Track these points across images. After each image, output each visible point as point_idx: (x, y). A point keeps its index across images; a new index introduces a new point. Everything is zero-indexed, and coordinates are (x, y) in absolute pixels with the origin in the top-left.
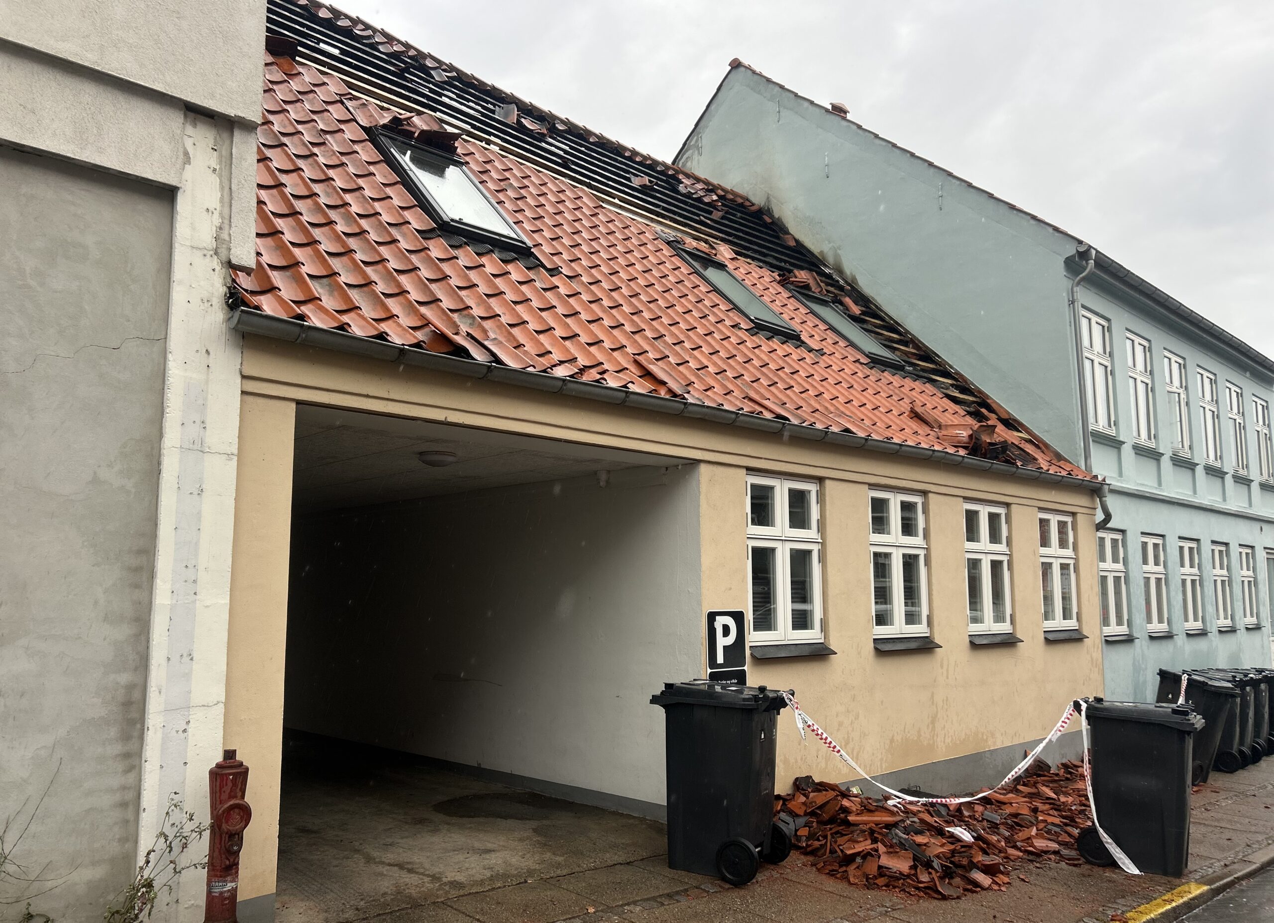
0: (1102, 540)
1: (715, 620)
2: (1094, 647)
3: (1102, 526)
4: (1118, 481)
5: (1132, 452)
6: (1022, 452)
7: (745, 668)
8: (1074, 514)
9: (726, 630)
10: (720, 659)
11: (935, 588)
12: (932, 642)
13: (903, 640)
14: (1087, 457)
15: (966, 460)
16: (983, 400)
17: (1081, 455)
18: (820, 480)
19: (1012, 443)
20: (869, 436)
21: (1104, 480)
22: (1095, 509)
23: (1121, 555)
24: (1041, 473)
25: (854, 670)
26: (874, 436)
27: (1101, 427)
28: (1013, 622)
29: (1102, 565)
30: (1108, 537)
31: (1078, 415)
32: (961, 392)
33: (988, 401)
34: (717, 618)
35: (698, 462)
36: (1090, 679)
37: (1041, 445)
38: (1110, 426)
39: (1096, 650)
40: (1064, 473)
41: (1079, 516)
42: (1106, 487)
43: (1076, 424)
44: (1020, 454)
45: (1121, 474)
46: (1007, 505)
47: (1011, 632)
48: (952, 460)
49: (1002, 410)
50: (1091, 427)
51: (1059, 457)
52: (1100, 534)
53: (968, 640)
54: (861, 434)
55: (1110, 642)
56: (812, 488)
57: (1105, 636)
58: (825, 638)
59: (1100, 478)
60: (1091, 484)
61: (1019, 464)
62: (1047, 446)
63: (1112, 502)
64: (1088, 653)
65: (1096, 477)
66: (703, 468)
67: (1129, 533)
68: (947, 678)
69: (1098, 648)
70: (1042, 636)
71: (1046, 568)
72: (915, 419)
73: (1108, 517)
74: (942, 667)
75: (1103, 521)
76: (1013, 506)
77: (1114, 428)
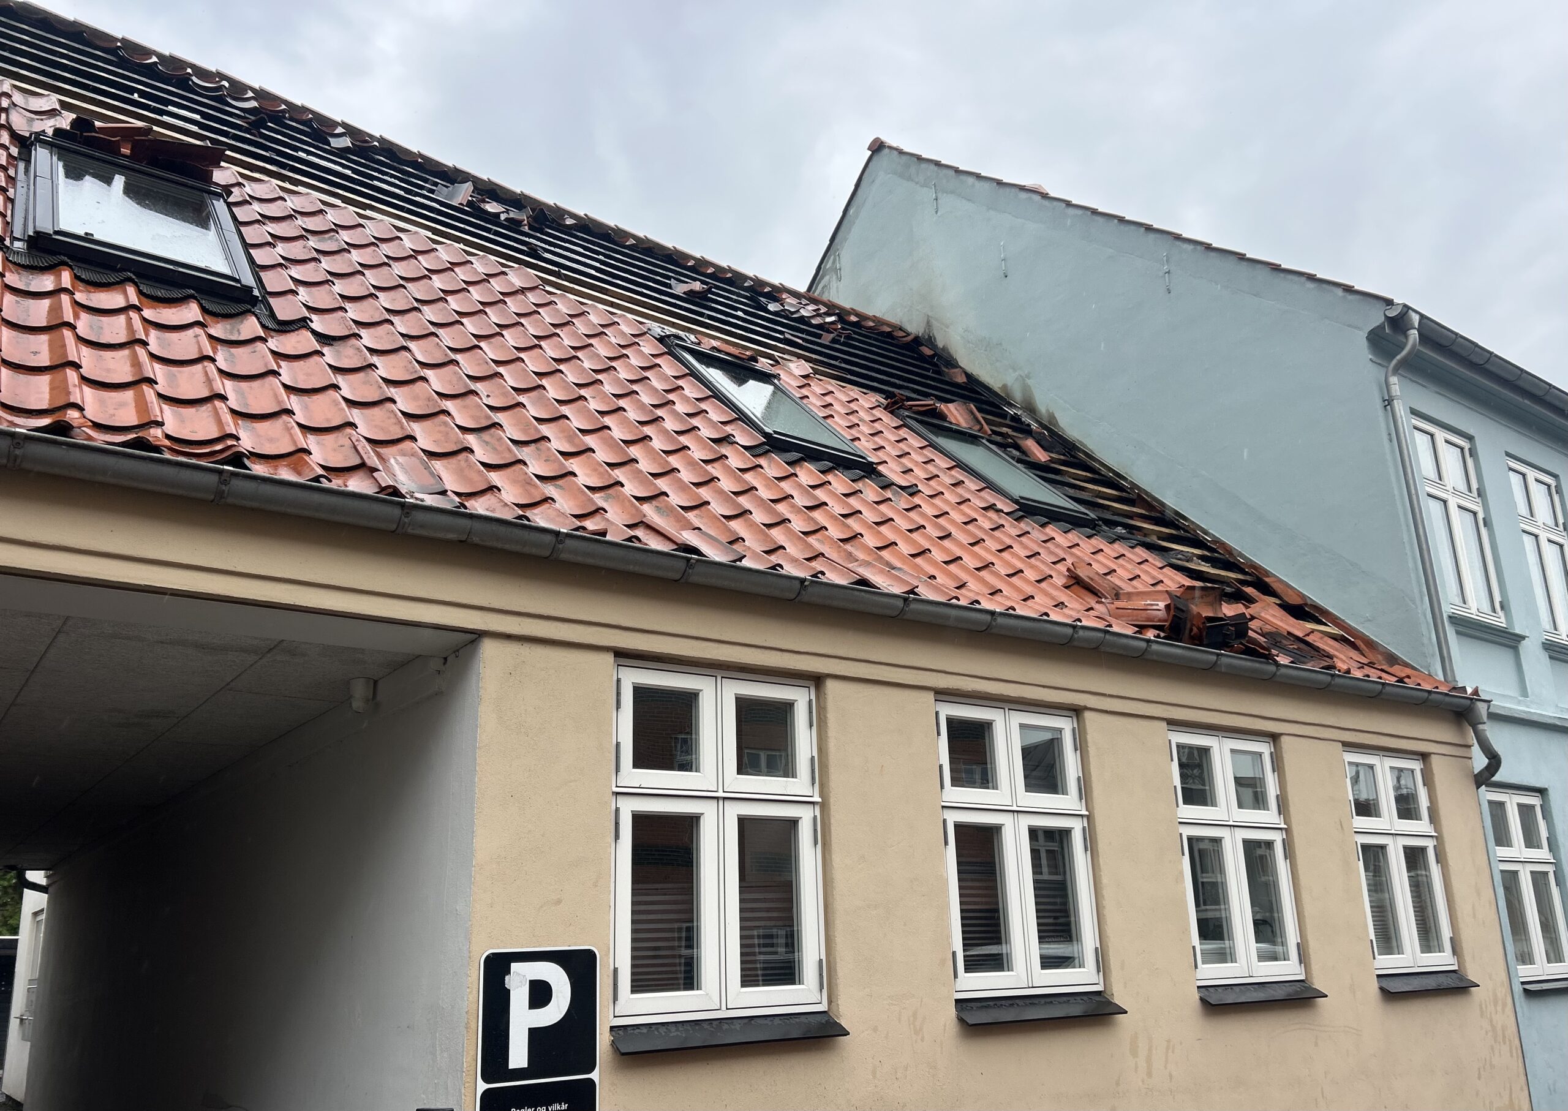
0: (1498, 808)
1: (509, 972)
2: (1496, 1004)
3: (1484, 779)
4: (1519, 703)
5: (1544, 656)
6: (1302, 646)
7: (594, 1076)
8: (1424, 757)
9: (540, 994)
10: (518, 1056)
11: (1108, 893)
12: (1110, 1003)
13: (1036, 1001)
14: (1445, 660)
15: (1155, 647)
16: (1257, 577)
17: (1433, 655)
18: (817, 680)
19: (1289, 633)
20: (912, 592)
21: (1476, 692)
22: (1469, 747)
23: (1544, 833)
24: (1333, 676)
25: (906, 1068)
26: (926, 593)
27: (1474, 610)
28: (1303, 957)
29: (1502, 852)
30: (1512, 802)
31: (1420, 586)
32: (1213, 567)
33: (1267, 579)
34: (515, 967)
35: (478, 635)
36: (1492, 1066)
37: (1359, 643)
38: (1494, 611)
39: (1499, 1008)
40: (1392, 680)
41: (1434, 758)
42: (1482, 708)
43: (1418, 602)
44: (1298, 649)
45: (1524, 692)
46: (1274, 737)
47: (1302, 977)
48: (1126, 647)
49: (1290, 592)
50: (1447, 609)
51: (1393, 659)
52: (1488, 795)
53: (1196, 996)
54: (897, 590)
55: (1535, 993)
56: (800, 698)
57: (1523, 983)
58: (830, 1002)
59: (1469, 690)
60: (1447, 699)
61: (1283, 660)
62: (1371, 644)
63: (1500, 738)
64: (1482, 1015)
65: (1464, 689)
66: (489, 649)
67: (1553, 795)
68: (1149, 1074)
69: (1504, 1005)
70: (1374, 985)
71: (1373, 856)
72: (1076, 587)
73: (1495, 761)
74: (1134, 1053)
75: (1487, 768)
76: (1284, 739)
77: (1501, 614)
